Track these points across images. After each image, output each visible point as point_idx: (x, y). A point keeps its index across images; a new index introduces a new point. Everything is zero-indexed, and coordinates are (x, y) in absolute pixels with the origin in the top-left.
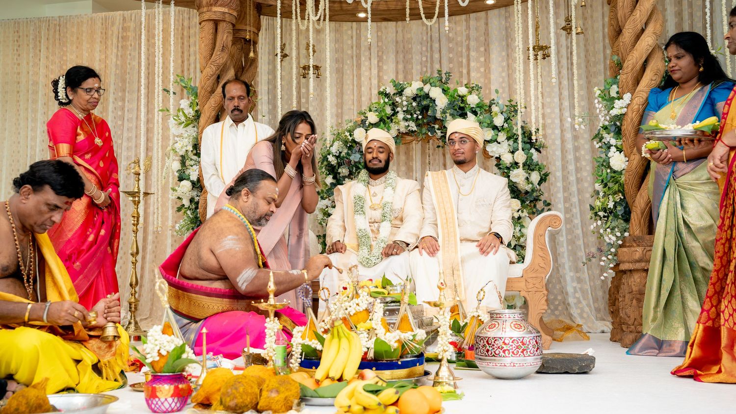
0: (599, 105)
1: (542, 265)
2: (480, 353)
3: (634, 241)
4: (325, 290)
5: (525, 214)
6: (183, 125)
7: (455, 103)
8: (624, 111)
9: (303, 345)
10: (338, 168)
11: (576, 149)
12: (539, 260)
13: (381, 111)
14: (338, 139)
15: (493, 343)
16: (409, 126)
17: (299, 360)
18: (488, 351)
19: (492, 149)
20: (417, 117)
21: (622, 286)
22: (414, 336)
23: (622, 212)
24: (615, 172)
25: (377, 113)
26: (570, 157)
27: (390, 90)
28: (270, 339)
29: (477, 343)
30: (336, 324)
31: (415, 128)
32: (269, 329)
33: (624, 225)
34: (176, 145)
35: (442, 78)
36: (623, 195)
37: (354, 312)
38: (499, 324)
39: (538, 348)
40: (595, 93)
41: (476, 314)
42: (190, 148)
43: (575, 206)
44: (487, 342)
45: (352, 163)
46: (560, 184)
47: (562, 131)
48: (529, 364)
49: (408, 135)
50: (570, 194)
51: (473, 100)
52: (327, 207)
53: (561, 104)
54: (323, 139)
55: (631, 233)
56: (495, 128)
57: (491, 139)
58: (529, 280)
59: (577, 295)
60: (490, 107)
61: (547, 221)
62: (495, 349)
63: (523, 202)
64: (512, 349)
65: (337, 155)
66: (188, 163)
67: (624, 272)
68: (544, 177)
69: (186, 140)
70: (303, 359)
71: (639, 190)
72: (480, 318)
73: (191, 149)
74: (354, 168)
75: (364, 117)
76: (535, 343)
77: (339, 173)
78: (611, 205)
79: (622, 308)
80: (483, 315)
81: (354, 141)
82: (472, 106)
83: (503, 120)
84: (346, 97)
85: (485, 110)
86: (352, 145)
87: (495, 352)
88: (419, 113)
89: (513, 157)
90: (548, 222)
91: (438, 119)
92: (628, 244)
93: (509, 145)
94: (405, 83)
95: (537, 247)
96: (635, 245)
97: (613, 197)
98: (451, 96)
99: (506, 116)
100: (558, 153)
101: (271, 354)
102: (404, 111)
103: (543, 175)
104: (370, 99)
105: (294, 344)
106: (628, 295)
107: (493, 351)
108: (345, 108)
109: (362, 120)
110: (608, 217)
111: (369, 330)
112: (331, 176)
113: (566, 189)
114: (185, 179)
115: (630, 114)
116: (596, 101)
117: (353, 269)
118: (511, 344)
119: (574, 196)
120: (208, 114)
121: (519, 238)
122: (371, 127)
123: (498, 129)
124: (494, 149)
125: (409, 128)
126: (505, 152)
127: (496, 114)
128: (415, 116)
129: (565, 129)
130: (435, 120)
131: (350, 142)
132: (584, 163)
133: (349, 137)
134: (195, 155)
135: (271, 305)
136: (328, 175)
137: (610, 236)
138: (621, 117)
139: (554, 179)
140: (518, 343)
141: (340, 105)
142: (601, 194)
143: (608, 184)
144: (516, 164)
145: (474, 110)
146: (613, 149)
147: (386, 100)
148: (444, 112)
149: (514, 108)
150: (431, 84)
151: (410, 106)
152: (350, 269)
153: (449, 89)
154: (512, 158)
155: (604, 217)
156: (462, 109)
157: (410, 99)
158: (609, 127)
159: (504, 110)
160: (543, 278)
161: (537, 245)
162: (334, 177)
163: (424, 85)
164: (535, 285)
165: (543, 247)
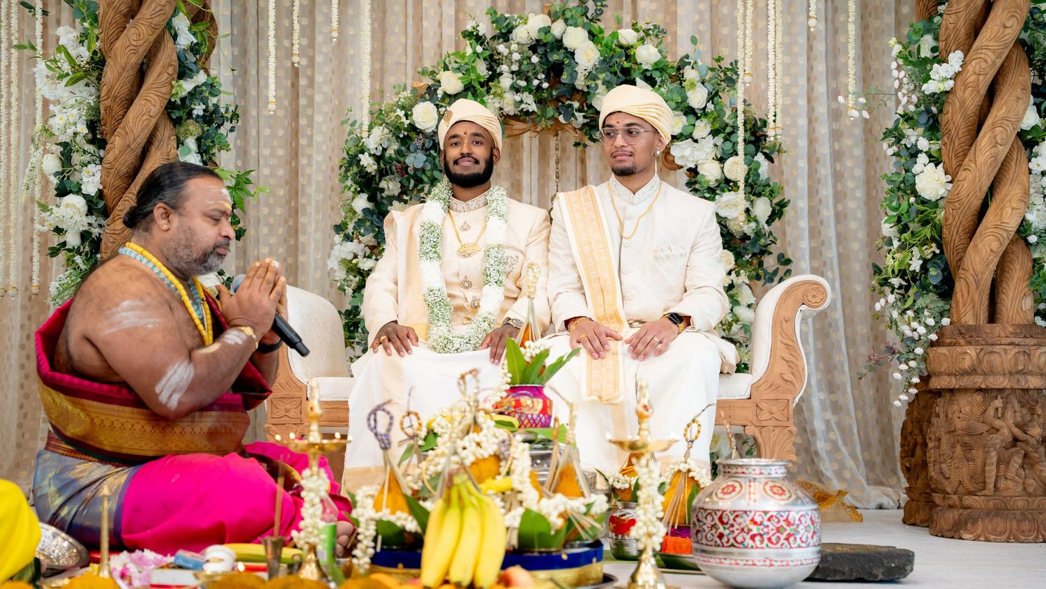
0: (897, 75)
1: (789, 376)
2: (704, 541)
3: (961, 334)
4: (413, 417)
5: (743, 278)
6: (65, 80)
7: (614, 60)
8: (950, 84)
9: (379, 523)
10: (380, 180)
11: (837, 156)
12: (781, 367)
13: (467, 70)
14: (380, 122)
15: (731, 521)
16: (521, 102)
17: (371, 551)
18: (721, 536)
19: (684, 153)
20: (541, 83)
21: (934, 420)
22: (589, 506)
23: (940, 279)
24: (924, 202)
25: (460, 75)
26: (825, 171)
27: (485, 29)
28: (311, 511)
29: (699, 520)
30: (457, 480)
31: (533, 107)
32: (310, 490)
33: (941, 304)
34: (51, 121)
35: (587, 9)
36: (940, 246)
37: (472, 459)
38: (741, 486)
39: (814, 533)
40: (891, 49)
41: (683, 468)
42: (83, 129)
43: (832, 264)
44: (720, 518)
45: (411, 171)
46: (804, 224)
47: (810, 121)
48: (799, 563)
49: (519, 120)
50: (823, 243)
51: (647, 55)
52: (356, 256)
53: (810, 69)
54: (350, 122)
55: (955, 318)
56: (690, 111)
57: (681, 134)
58: (763, 405)
59: (832, 436)
60: (679, 69)
61: (799, 293)
62: (736, 532)
63: (738, 256)
64: (768, 533)
65: (379, 154)
66: (77, 158)
67: (939, 393)
68: (778, 208)
69: (75, 111)
70: (378, 549)
71: (971, 238)
72: (691, 475)
73: (86, 131)
74: (412, 182)
75: (434, 80)
76: (809, 522)
77: (382, 190)
78: (916, 265)
79: (935, 461)
80: (697, 469)
81: (412, 127)
82: (644, 67)
83: (705, 95)
84: (391, 40)
85: (671, 77)
86: (408, 135)
87: (735, 539)
88: (543, 76)
89: (722, 169)
90: (800, 296)
91: (578, 91)
92: (948, 341)
93: (716, 145)
94: (516, 16)
95: (779, 343)
96: (962, 341)
97: (921, 251)
98: (606, 46)
99: (710, 87)
100: (803, 163)
101: (312, 540)
102: (513, 73)
103: (777, 204)
104: (440, 45)
105: (362, 520)
106: (947, 436)
107: (731, 537)
108: (390, 60)
109: (429, 88)
110: (907, 288)
111: (503, 493)
112: (365, 196)
113: (814, 233)
114: (71, 192)
115: (959, 93)
116: (894, 65)
117: (468, 377)
118: (766, 523)
119: (830, 248)
120: (122, 60)
121: (730, 325)
122: (447, 100)
123: (695, 114)
124: (687, 152)
125: (523, 106)
126: (706, 159)
127: (693, 85)
128: (536, 82)
129: (817, 119)
130: (573, 91)
131: (405, 130)
132: (850, 184)
133: (404, 119)
134: (91, 142)
135: (313, 445)
136: (359, 192)
137: (915, 324)
138: (939, 99)
139: (793, 214)
140: (779, 521)
141: (380, 53)
142: (896, 244)
143: (911, 225)
144: (727, 184)
145: (648, 74)
146: (922, 158)
147: (479, 49)
148: (591, 76)
149: (725, 74)
150: (566, 20)
151: (525, 62)
152: (463, 377)
153: (601, 31)
154: (720, 171)
155: (900, 287)
156: (626, 72)
157: (526, 48)
158: (915, 117)
159: (707, 78)
160: (788, 400)
161: (780, 338)
162: (371, 199)
163: (553, 21)
164: (774, 415)
165: (790, 343)
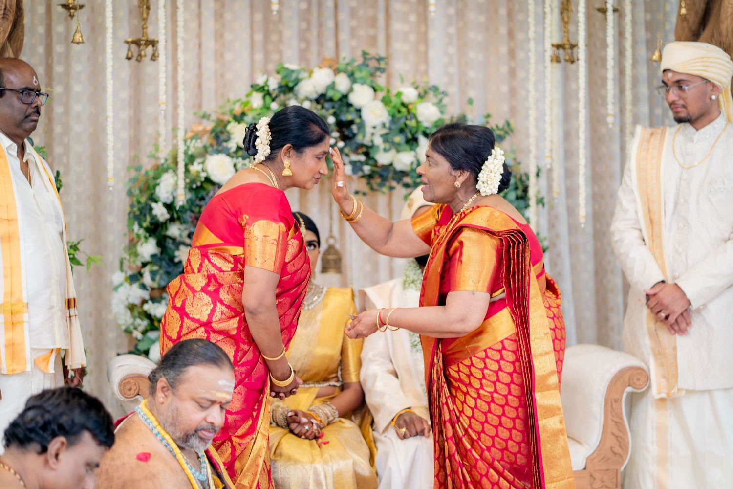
1: (617, 450)
10: (169, 227)
12: (612, 442)
51: (427, 113)
52: (145, 301)
58: (597, 475)
65: (168, 202)
81: (208, 180)
82: (426, 125)
86: (202, 186)
90: (627, 379)
91: (363, 145)
95: (609, 421)
98: (393, 106)
112: (153, 241)
131: (202, 183)
145: (429, 131)
150: (350, 76)
160: (617, 471)
161: (610, 416)
162: (161, 244)
163: (335, 75)
164: (606, 483)
165: (619, 421)
